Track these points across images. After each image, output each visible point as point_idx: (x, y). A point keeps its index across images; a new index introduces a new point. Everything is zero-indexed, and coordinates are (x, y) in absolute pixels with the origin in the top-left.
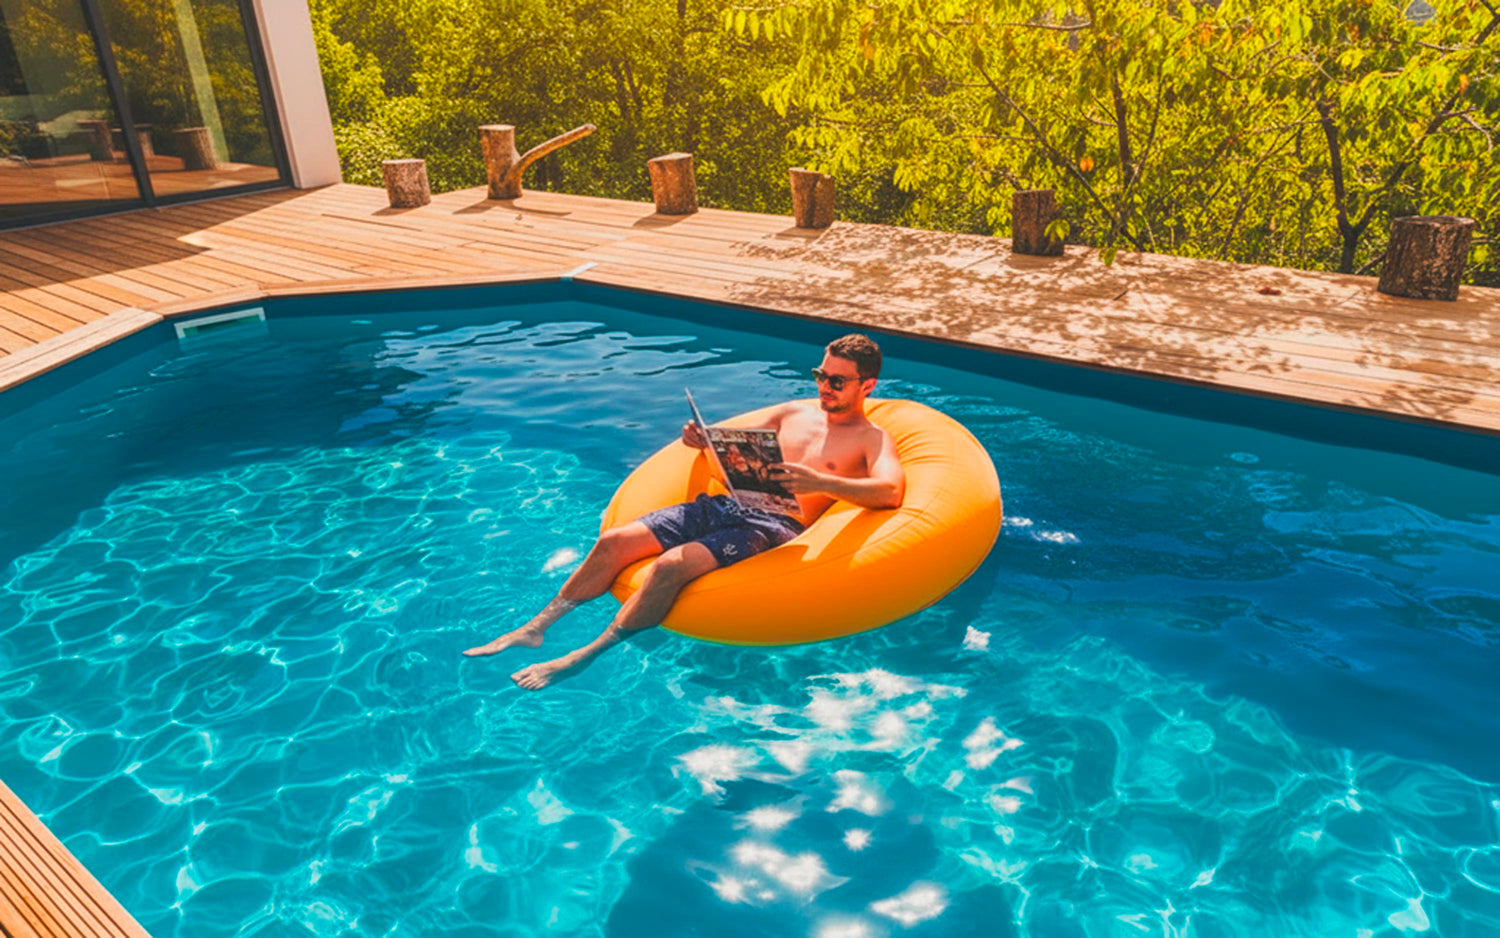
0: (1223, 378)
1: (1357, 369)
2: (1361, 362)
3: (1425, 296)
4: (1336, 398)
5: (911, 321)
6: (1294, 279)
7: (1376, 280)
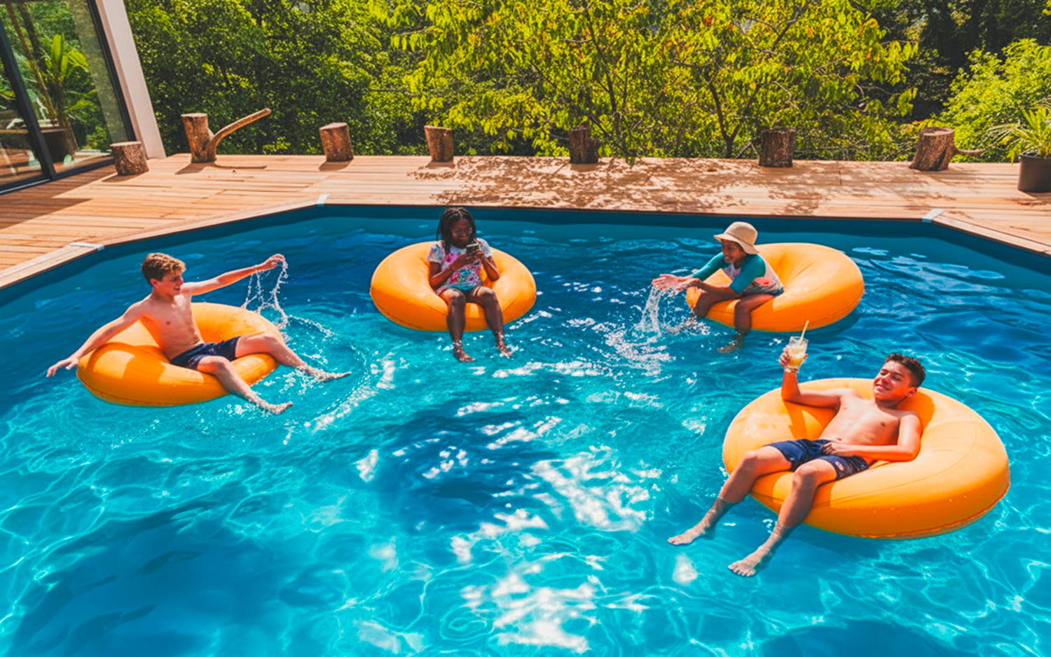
0: (717, 211)
1: (770, 200)
2: (771, 197)
3: (781, 166)
4: (767, 213)
5: (549, 202)
6: (721, 164)
7: (757, 161)
